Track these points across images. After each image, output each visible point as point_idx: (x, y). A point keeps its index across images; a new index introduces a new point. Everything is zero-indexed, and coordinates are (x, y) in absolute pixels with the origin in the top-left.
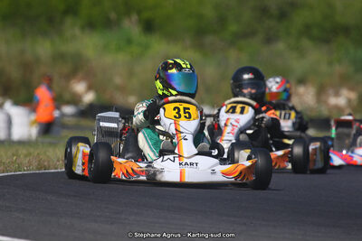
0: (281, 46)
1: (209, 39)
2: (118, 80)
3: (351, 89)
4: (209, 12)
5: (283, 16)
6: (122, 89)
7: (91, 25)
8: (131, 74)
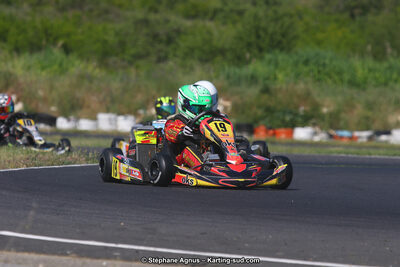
0: (171, 63)
1: (112, 60)
2: (41, 93)
3: (227, 100)
4: (111, 39)
5: (170, 41)
6: (45, 100)
7: (17, 50)
8: (52, 88)
